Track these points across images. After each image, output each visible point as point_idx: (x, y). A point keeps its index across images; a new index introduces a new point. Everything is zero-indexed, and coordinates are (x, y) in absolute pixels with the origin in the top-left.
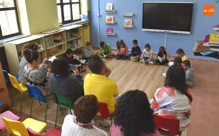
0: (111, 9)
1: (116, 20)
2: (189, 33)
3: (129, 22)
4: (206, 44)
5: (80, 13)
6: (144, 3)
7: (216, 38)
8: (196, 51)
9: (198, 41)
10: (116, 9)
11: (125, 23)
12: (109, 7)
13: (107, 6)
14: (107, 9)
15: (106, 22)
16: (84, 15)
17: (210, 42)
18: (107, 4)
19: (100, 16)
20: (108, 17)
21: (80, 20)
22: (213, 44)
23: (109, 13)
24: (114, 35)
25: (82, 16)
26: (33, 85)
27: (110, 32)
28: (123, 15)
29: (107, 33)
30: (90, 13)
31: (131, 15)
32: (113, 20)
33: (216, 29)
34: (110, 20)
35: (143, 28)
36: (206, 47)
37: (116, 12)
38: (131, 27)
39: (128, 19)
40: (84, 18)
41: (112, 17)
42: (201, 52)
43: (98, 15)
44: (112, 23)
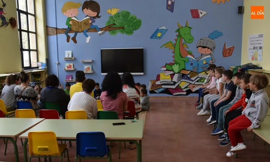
0: (70, 56)
1: (75, 67)
2: (142, 74)
3: (88, 68)
4: (158, 83)
5: (38, 61)
6: (101, 50)
7: (165, 77)
8: (151, 90)
9: (151, 81)
10: (75, 56)
11: (85, 69)
12: (68, 54)
13: (66, 53)
14: (67, 56)
15: (65, 69)
16: (42, 63)
17: (161, 80)
18: (66, 51)
19: (59, 64)
20: (67, 64)
21: (38, 67)
22: (163, 82)
23: (68, 60)
24: (74, 81)
25: (40, 64)
26: (26, 100)
27: (70, 78)
28: (83, 61)
29: (67, 80)
30: (48, 60)
31: (91, 61)
32: (72, 67)
33: (163, 69)
34: (70, 66)
35: (102, 72)
36: (158, 85)
37: (75, 59)
38: (91, 72)
39: (88, 65)
40: (42, 66)
41: (72, 64)
42: (155, 90)
43: (57, 62)
44: (72, 70)
